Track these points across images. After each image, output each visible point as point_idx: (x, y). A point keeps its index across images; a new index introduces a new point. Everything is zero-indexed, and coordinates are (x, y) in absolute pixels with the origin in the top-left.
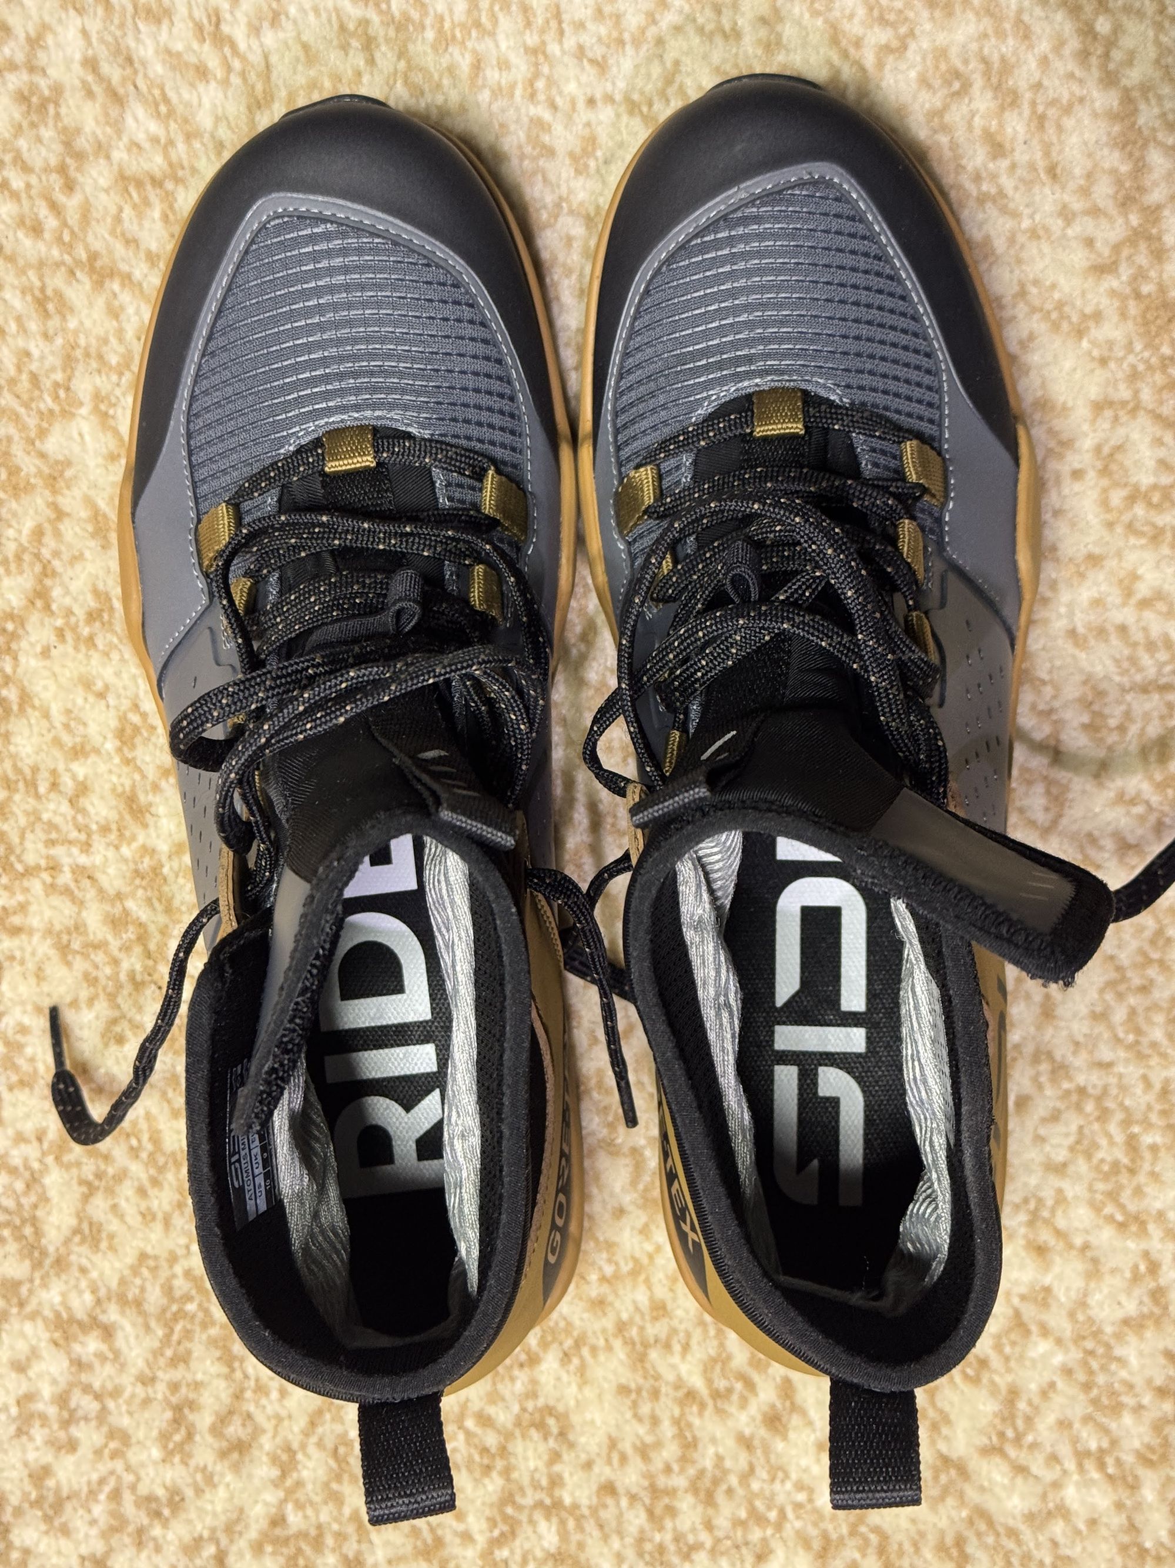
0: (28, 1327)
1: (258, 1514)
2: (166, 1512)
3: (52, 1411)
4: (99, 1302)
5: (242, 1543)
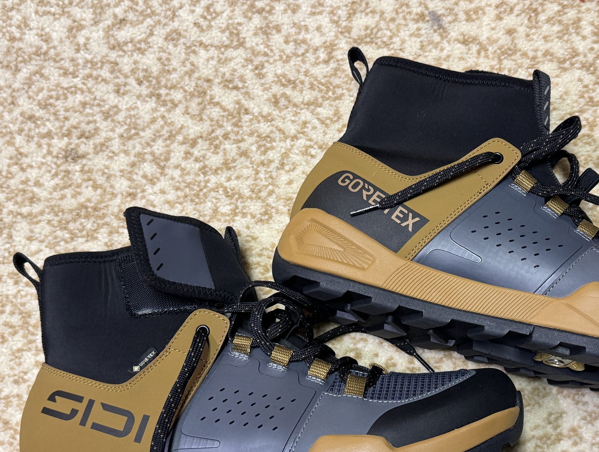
0: (333, 34)
1: (250, 105)
2: (257, 72)
3: (301, 37)
4: (338, 61)
5: (241, 97)
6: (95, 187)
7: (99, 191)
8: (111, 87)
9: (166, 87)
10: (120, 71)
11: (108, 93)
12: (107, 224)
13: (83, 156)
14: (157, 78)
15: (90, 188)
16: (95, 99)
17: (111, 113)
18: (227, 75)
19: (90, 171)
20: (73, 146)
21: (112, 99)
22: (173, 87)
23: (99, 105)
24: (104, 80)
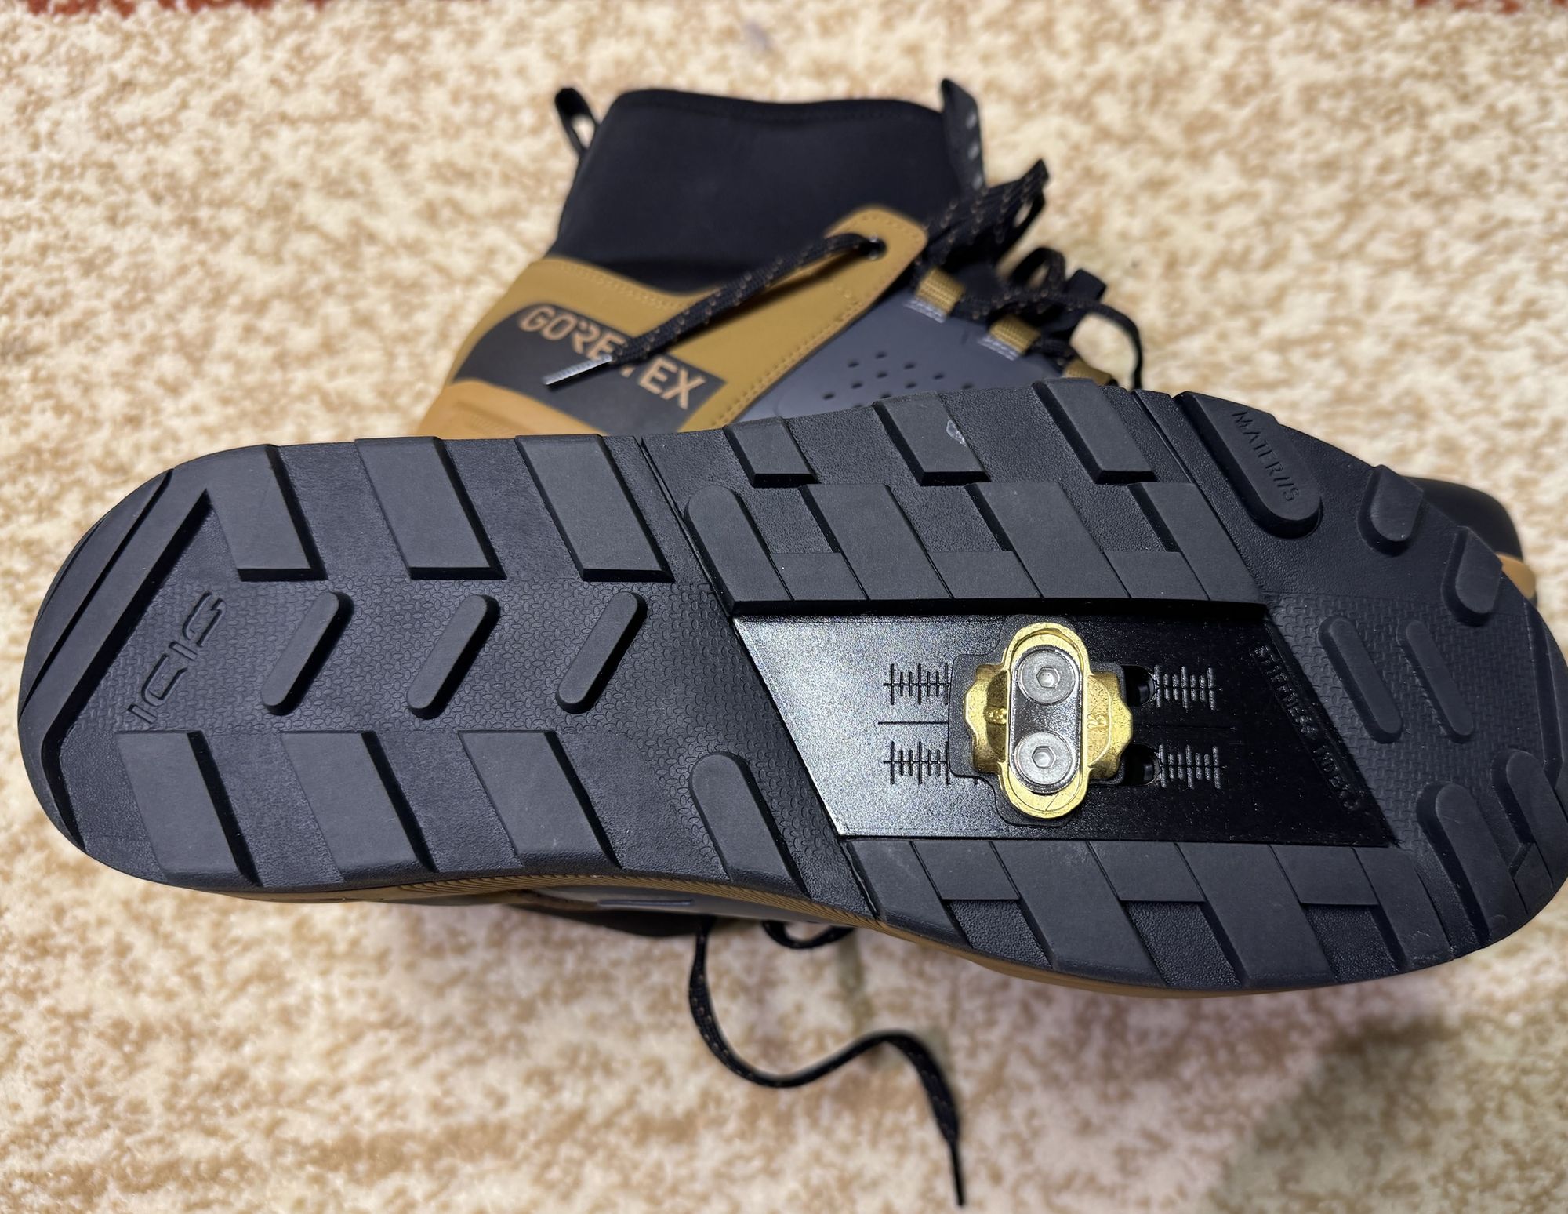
2: (394, 161)
3: (484, 90)
5: (360, 212)
6: (60, 410)
7: (67, 418)
8: (99, 211)
9: (210, 203)
10: (118, 180)
11: (93, 223)
12: (79, 482)
13: (38, 350)
14: (194, 190)
15: (49, 414)
16: (66, 237)
17: (99, 261)
18: (335, 172)
19: (51, 379)
20: (17, 332)
21: (102, 235)
22: (224, 203)
23: (73, 249)
24: (87, 200)
